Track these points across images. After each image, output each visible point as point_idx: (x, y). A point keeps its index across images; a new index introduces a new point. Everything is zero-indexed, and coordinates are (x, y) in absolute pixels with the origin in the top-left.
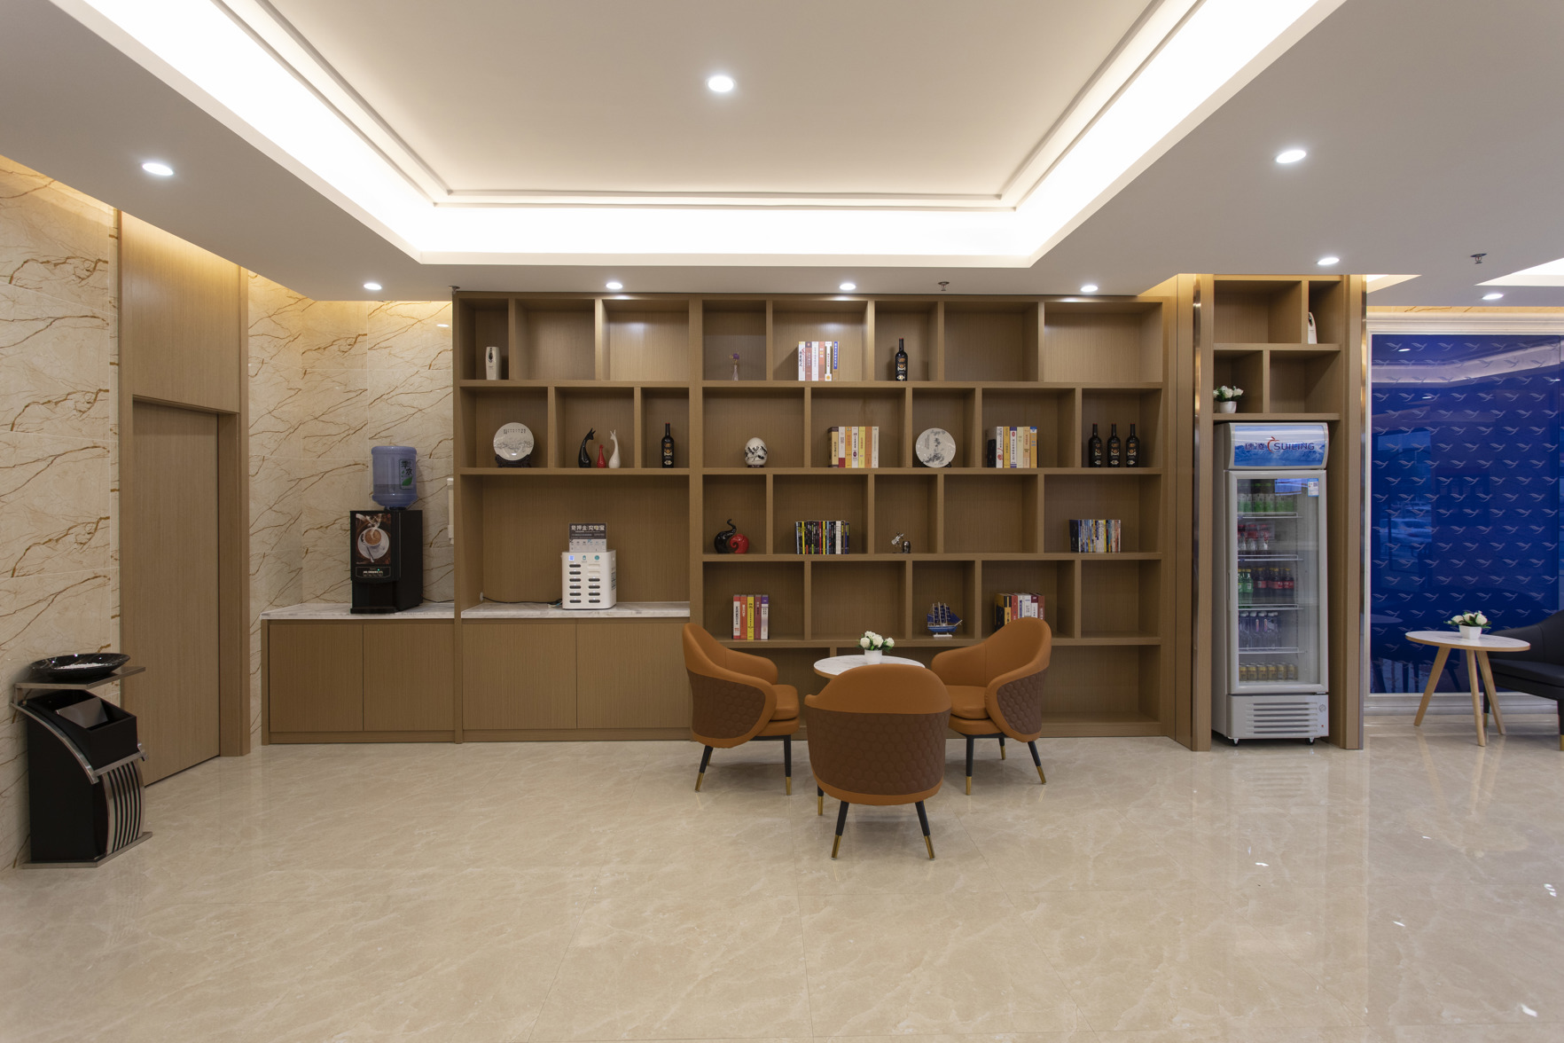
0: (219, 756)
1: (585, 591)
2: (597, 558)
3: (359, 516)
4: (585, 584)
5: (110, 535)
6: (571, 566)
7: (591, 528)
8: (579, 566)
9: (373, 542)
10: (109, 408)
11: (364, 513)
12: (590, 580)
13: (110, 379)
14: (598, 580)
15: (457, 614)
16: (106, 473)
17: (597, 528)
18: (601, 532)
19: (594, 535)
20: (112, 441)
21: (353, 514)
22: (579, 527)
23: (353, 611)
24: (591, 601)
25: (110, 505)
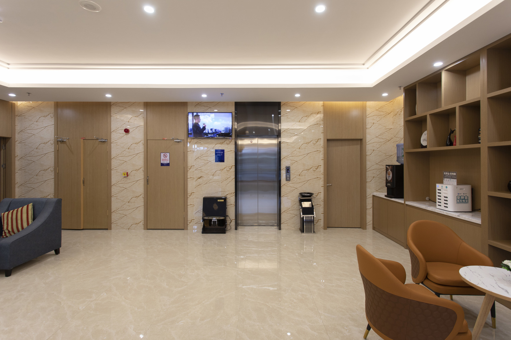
0: (360, 228)
1: (443, 201)
2: (446, 187)
3: (387, 166)
4: (443, 198)
5: (322, 169)
6: (438, 190)
7: (451, 174)
8: (440, 190)
9: (389, 174)
10: (322, 143)
11: (388, 166)
12: (445, 197)
13: (322, 136)
14: (447, 197)
15: (405, 202)
16: (321, 156)
17: (453, 174)
18: (455, 176)
19: (452, 177)
20: (322, 150)
21: (386, 165)
22: (447, 173)
23: (386, 196)
24: (445, 207)
25: (322, 163)
